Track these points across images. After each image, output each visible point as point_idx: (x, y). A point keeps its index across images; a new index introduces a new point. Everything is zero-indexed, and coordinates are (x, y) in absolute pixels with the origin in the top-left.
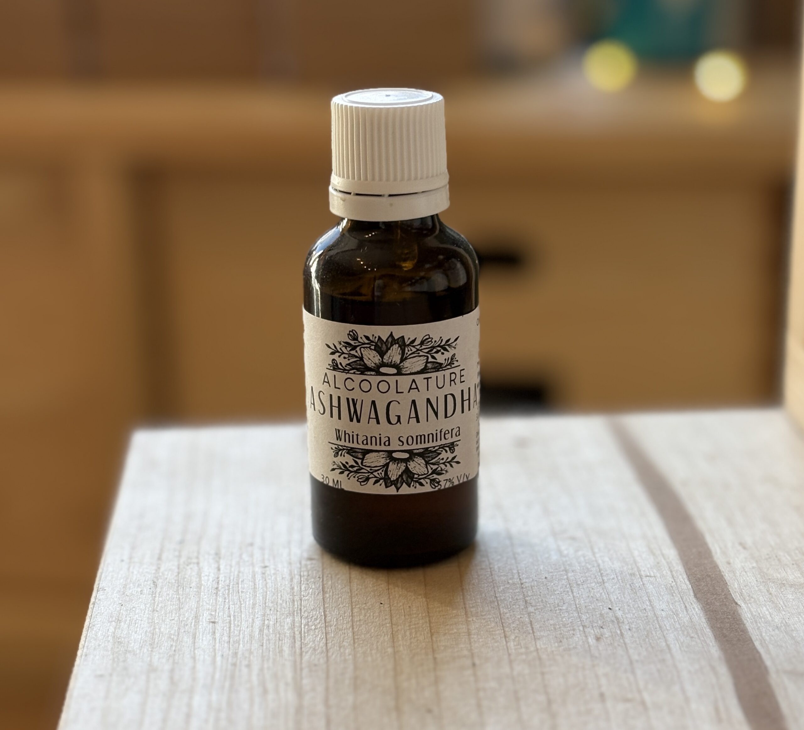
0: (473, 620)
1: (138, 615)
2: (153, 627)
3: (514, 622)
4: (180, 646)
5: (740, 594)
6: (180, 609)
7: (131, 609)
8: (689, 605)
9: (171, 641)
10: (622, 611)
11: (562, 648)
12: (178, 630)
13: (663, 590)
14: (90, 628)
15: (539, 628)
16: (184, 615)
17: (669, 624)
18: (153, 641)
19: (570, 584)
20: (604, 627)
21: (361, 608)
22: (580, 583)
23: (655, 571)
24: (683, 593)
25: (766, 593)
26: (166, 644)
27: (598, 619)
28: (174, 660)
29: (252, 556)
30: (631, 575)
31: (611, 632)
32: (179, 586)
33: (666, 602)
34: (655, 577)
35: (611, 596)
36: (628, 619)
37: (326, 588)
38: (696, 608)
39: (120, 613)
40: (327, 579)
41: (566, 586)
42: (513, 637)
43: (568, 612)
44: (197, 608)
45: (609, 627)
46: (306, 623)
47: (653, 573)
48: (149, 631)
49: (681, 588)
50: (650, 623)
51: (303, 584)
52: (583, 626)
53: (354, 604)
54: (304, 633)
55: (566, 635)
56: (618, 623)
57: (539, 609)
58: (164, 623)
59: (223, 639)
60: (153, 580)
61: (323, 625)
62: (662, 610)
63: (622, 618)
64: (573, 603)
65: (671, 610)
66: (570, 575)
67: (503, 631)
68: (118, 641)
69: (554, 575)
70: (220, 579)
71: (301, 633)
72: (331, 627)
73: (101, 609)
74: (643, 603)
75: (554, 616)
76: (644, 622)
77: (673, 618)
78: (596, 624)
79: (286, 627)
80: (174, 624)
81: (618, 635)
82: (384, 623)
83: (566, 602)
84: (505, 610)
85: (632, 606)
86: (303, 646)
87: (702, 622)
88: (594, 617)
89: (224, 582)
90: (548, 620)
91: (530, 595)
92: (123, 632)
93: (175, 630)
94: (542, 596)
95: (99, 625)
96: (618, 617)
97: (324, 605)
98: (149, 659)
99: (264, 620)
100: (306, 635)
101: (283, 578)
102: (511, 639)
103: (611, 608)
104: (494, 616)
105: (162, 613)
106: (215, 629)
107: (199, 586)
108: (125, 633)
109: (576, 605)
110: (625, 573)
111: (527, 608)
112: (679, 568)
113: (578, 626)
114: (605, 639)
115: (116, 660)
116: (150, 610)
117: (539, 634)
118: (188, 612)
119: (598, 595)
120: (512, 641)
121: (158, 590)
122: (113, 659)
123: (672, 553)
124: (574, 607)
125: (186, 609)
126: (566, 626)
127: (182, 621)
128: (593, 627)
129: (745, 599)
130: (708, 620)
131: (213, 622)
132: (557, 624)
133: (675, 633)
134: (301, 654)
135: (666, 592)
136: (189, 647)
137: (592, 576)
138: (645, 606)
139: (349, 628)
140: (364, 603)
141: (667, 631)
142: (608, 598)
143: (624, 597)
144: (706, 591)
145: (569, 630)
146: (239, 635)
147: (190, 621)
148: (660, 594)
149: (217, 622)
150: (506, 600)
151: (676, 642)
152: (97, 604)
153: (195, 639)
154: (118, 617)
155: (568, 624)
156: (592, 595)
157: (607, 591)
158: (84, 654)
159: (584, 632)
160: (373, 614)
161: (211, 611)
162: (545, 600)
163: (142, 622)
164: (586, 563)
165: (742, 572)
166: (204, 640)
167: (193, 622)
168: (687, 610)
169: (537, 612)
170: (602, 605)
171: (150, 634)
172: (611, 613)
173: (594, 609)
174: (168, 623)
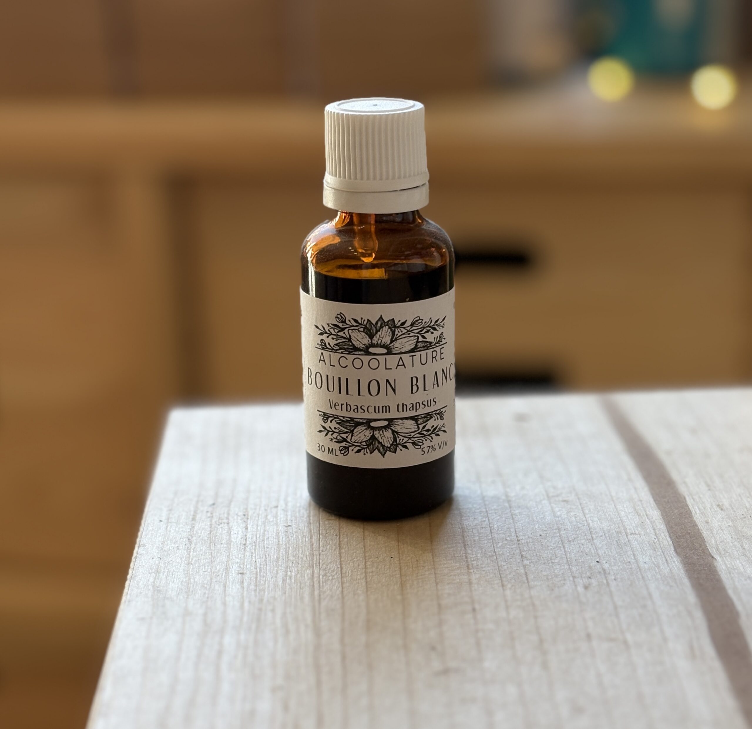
0: (474, 572)
1: (175, 568)
2: (188, 578)
3: (510, 573)
4: (212, 594)
5: (716, 550)
6: (212, 562)
7: (168, 562)
8: (669, 558)
9: (204, 590)
10: (609, 564)
11: (554, 595)
12: (210, 580)
13: (647, 546)
14: (132, 579)
15: (533, 579)
16: (216, 567)
17: (651, 575)
18: (188, 590)
19: (562, 541)
20: (591, 577)
21: (373, 561)
22: (571, 539)
23: (639, 529)
24: (664, 548)
25: (741, 549)
26: (200, 592)
27: (587, 571)
28: (207, 606)
29: (276, 516)
30: (617, 532)
31: (599, 582)
32: (211, 543)
33: (648, 557)
34: (639, 534)
35: (600, 551)
36: (614, 571)
37: (342, 544)
38: (676, 561)
39: (159, 566)
40: (343, 537)
41: (558, 542)
42: (510, 587)
43: (559, 565)
44: (226, 562)
45: (596, 577)
46: (324, 574)
47: (638, 531)
48: (184, 580)
49: (663, 544)
50: (633, 574)
51: (322, 541)
52: (573, 576)
53: (367, 558)
54: (323, 582)
55: (557, 585)
56: (605, 574)
57: (534, 562)
58: (198, 574)
59: (251, 587)
60: (188, 538)
61: (340, 576)
62: (645, 563)
63: (609, 570)
64: (565, 557)
65: (653, 562)
66: (562, 533)
67: (500, 581)
68: (157, 590)
69: (547, 533)
70: (248, 536)
71: (319, 582)
72: (346, 577)
73: (142, 562)
74: (628, 557)
75: (547, 568)
76: (629, 574)
77: (654, 570)
78: (585, 575)
79: (306, 577)
80: (207, 575)
81: (604, 584)
82: (394, 573)
83: (559, 556)
84: (503, 563)
85: (617, 560)
86: (321, 594)
87: (681, 573)
88: (584, 569)
89: (251, 538)
90: (542, 571)
91: (526, 550)
92: (162, 582)
93: (208, 581)
94: (536, 550)
95: (141, 576)
96: (605, 568)
97: (340, 559)
98: (185, 605)
99: (287, 572)
100: (324, 584)
101: (303, 536)
102: (508, 588)
103: (599, 561)
104: (493, 568)
105: (196, 566)
106: (243, 580)
107: (229, 543)
108: (164, 583)
109: (567, 559)
110: (612, 531)
111: (522, 560)
112: (661, 526)
113: (569, 577)
114: (592, 588)
115: (156, 605)
116: (185, 564)
117: (533, 584)
118: (219, 565)
119: (587, 550)
120: (508, 590)
121: (193, 546)
122: (154, 605)
123: (655, 514)
124: (565, 561)
125: (217, 562)
126: (558, 577)
127: (213, 573)
128: (582, 578)
129: (720, 554)
130: (686, 572)
131: (241, 573)
132: (550, 575)
133: (656, 583)
134: (320, 601)
135: (649, 547)
136: (220, 594)
137: (582, 534)
138: (630, 560)
139: (363, 579)
140: (376, 557)
141: (649, 581)
142: (596, 553)
143: (611, 552)
144: (685, 546)
145: (560, 580)
146: (265, 585)
147: (221, 572)
148: (644, 550)
149: (245, 574)
150: (504, 555)
151: (657, 591)
152: (139, 558)
153: (226, 588)
154: (158, 569)
155: (559, 575)
156: (582, 550)
157: (595, 547)
158: (127, 601)
159: (575, 582)
160: (384, 567)
161: (240, 565)
162: (540, 555)
163: (179, 573)
164: (577, 522)
165: (718, 530)
166: (234, 589)
167: (224, 573)
168: (667, 563)
169: (532, 565)
170: (591, 559)
171: (185, 584)
172: (598, 566)
173: (583, 562)
174: (202, 574)
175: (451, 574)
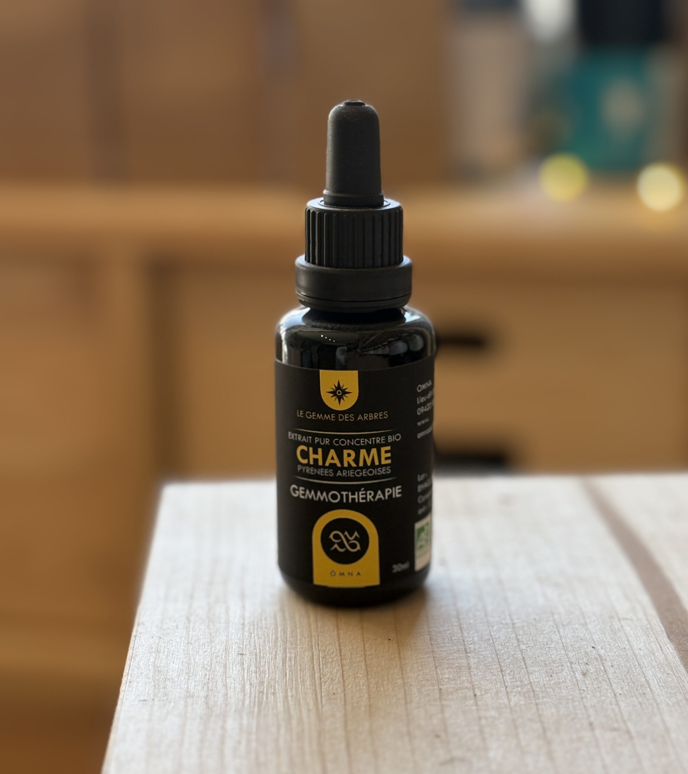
0: (471, 656)
1: (175, 647)
2: (188, 658)
3: (508, 658)
4: (213, 675)
6: (211, 642)
7: (168, 642)
8: (663, 645)
9: (205, 671)
10: (604, 649)
11: (553, 681)
12: (210, 660)
13: (640, 631)
14: (132, 658)
15: (531, 664)
16: (215, 647)
17: (647, 662)
18: (189, 670)
19: (556, 625)
20: (589, 663)
21: (372, 643)
22: (565, 624)
24: (657, 635)
26: (200, 673)
27: (584, 656)
28: (208, 687)
30: (610, 617)
31: (596, 669)
32: (209, 622)
33: (643, 643)
34: (631, 619)
35: (594, 637)
36: (610, 657)
38: (670, 648)
39: (159, 645)
41: (553, 627)
42: (509, 671)
43: (555, 649)
44: (226, 642)
45: (593, 663)
46: (323, 656)
47: (630, 616)
48: (185, 661)
49: (656, 630)
50: (630, 661)
52: (570, 662)
53: (365, 640)
54: (322, 664)
55: (555, 670)
56: (601, 660)
57: (530, 647)
58: (198, 654)
59: (251, 669)
60: (187, 616)
61: (339, 658)
62: (640, 649)
63: (605, 656)
64: (561, 642)
65: (648, 649)
66: (555, 616)
67: (499, 666)
68: (157, 670)
69: (541, 617)
70: (246, 616)
71: (319, 664)
72: (346, 660)
73: (142, 641)
74: (622, 643)
75: (544, 653)
76: (625, 659)
77: (650, 657)
78: (582, 661)
79: (306, 659)
80: (207, 655)
81: (601, 670)
82: (393, 656)
83: (554, 641)
84: (500, 647)
85: (613, 646)
86: (322, 676)
87: (676, 660)
88: (580, 655)
89: (250, 618)
90: (539, 656)
91: (521, 634)
92: (162, 662)
93: (208, 661)
94: (532, 634)
95: (140, 656)
96: (601, 654)
97: (339, 640)
98: (186, 686)
99: (286, 653)
100: (324, 667)
102: (507, 673)
103: (594, 646)
104: (491, 652)
105: (196, 645)
106: (243, 660)
107: (228, 622)
108: (164, 663)
110: (605, 616)
111: (519, 645)
112: (653, 612)
113: (566, 663)
114: (590, 675)
115: (157, 686)
116: (185, 643)
117: (531, 669)
118: (218, 645)
119: (582, 635)
120: (507, 675)
121: (192, 625)
122: (155, 686)
123: (646, 599)
124: (561, 645)
125: (217, 642)
126: (555, 662)
127: (213, 653)
128: (579, 664)
130: (682, 659)
131: (241, 654)
132: (547, 660)
133: (653, 670)
134: (321, 684)
135: (642, 634)
136: (221, 676)
138: (625, 646)
139: (363, 661)
140: (374, 639)
141: (645, 668)
142: (590, 637)
143: (606, 638)
144: (678, 632)
145: (558, 666)
146: (264, 667)
147: (220, 653)
148: (639, 635)
149: (245, 654)
150: (500, 638)
151: (654, 678)
152: (139, 637)
153: (226, 669)
154: (158, 648)
155: (556, 660)
156: (576, 634)
157: (589, 631)
158: (128, 681)
159: (572, 667)
160: (383, 649)
161: (239, 645)
162: (535, 639)
163: (179, 653)
164: (570, 606)
166: (234, 671)
167: (224, 654)
168: (662, 650)
169: (529, 650)
170: (586, 644)
171: (186, 665)
172: (594, 652)
173: (579, 647)
174: (202, 654)
175: (450, 657)
